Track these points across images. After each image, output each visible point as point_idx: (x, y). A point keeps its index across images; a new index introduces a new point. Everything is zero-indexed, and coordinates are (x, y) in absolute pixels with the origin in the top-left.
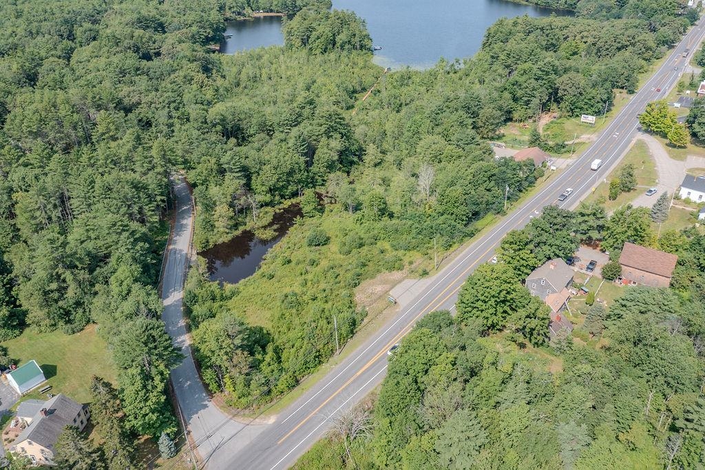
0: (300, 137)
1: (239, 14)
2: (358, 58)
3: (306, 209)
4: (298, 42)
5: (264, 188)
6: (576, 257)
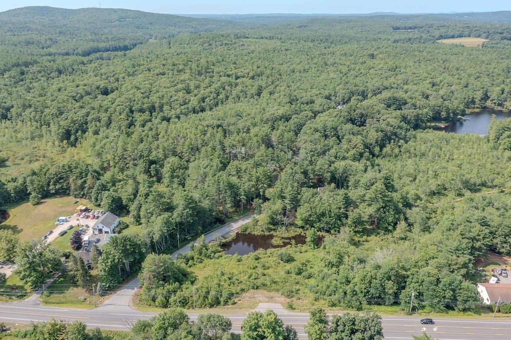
3: (308, 239)
5: (300, 217)
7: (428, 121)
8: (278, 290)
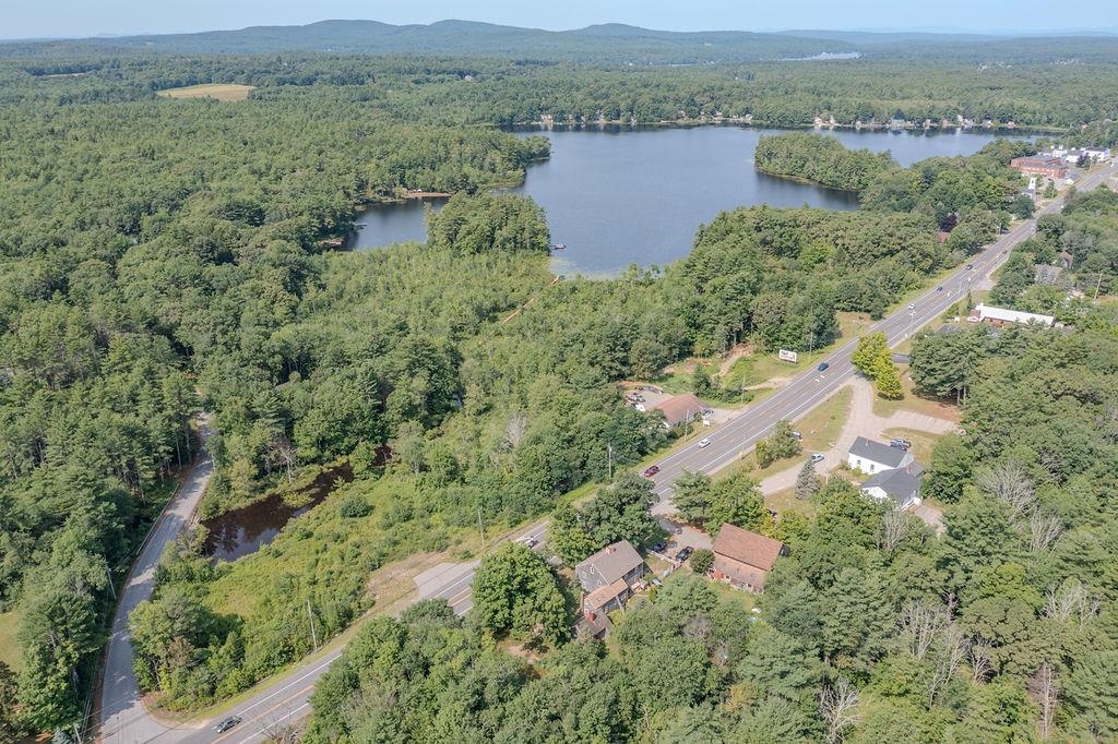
0: (366, 374)
1: (386, 193)
2: (521, 261)
3: (358, 468)
4: (442, 238)
5: (308, 440)
6: (673, 542)
7: (317, 238)
8: (413, 551)
